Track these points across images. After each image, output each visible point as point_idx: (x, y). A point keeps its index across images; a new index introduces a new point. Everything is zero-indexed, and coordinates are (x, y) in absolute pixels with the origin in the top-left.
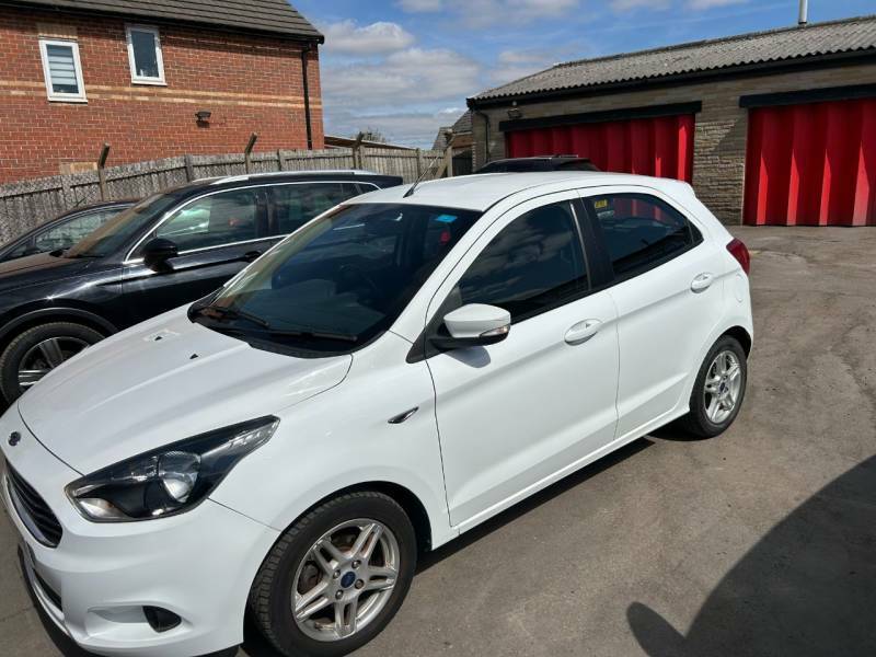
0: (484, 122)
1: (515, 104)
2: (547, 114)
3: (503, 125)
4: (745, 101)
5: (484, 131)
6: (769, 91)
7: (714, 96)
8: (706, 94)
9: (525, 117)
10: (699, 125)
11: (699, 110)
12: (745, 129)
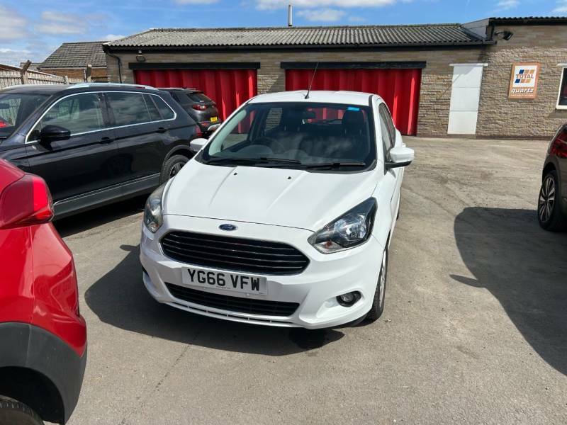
0: (117, 62)
1: (140, 52)
2: (164, 61)
3: (131, 65)
4: (283, 65)
5: (118, 68)
6: (295, 61)
7: (266, 61)
8: (262, 59)
9: (148, 61)
10: (259, 76)
11: (259, 68)
12: (284, 81)
